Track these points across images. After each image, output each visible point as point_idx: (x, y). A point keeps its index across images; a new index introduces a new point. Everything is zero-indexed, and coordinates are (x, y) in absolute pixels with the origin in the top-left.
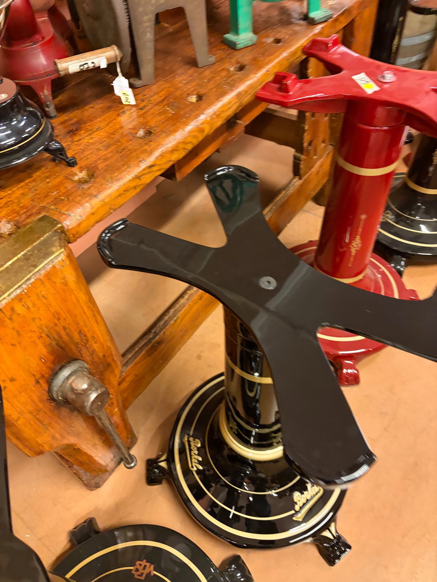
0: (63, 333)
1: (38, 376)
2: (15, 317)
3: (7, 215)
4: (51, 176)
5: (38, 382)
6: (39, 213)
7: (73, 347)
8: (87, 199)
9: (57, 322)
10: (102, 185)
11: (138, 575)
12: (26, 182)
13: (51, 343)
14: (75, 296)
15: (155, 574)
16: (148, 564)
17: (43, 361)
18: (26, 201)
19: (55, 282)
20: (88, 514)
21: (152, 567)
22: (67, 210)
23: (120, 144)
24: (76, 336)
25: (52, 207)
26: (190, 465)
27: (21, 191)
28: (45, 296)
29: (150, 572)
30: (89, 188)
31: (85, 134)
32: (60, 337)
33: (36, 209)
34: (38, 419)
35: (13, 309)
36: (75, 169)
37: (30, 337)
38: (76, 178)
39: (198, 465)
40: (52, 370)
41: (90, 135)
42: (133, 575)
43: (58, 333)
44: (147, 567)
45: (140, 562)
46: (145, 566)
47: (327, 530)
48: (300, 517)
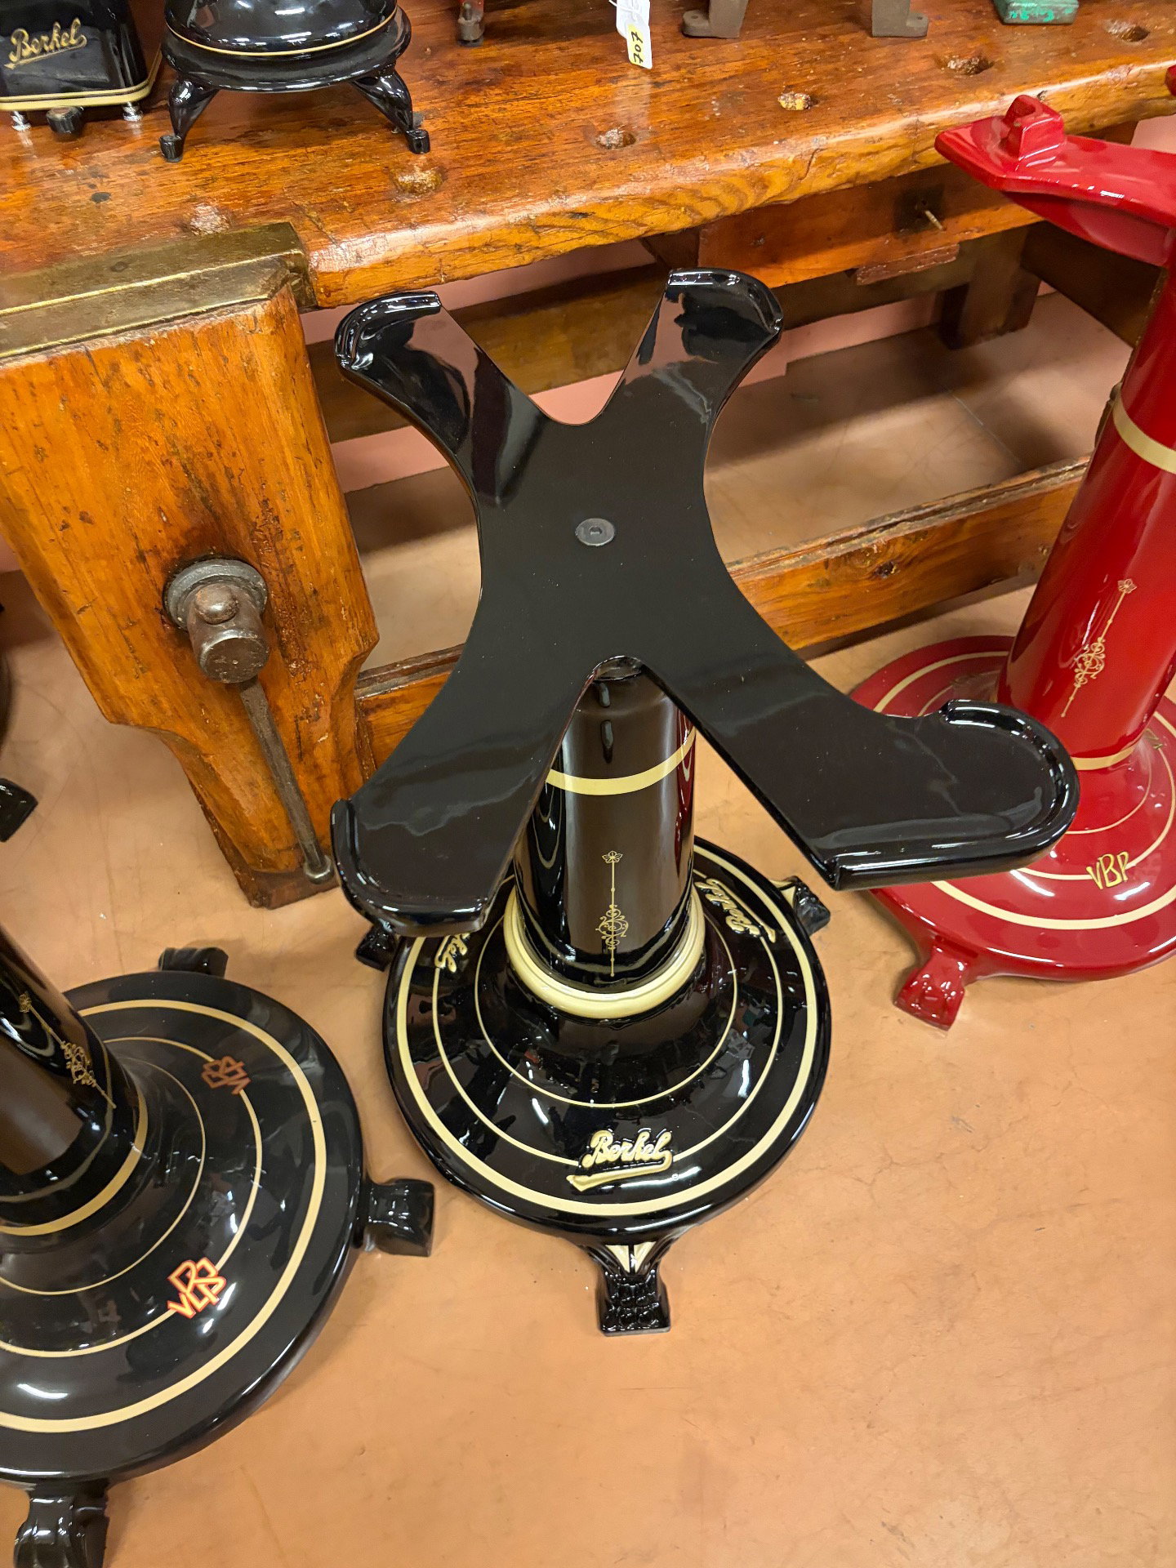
0: (223, 483)
1: (145, 545)
2: (116, 386)
3: (228, 197)
4: (363, 154)
5: (141, 557)
6: (281, 214)
7: (243, 531)
8: (389, 225)
9: (214, 451)
10: (439, 209)
11: (210, 1076)
12: (309, 150)
13: (190, 490)
14: (270, 416)
15: (239, 1096)
16: (242, 1074)
17: (165, 519)
18: (278, 185)
19: (226, 359)
20: (221, 942)
21: (247, 1081)
22: (336, 231)
23: (546, 141)
24: (254, 507)
25: (314, 214)
26: (439, 954)
27: (286, 163)
28: (196, 375)
29: (234, 1087)
30: (410, 205)
31: (499, 98)
32: (215, 488)
33: (283, 205)
34: (127, 640)
35: (115, 367)
36: (417, 160)
37: (145, 450)
38: (407, 179)
39: (451, 960)
40: (183, 551)
41: (505, 101)
42: (203, 1070)
43: (211, 476)
44: (237, 1076)
45: (231, 1061)
46: (234, 1073)
47: (627, 1247)
48: (583, 1184)
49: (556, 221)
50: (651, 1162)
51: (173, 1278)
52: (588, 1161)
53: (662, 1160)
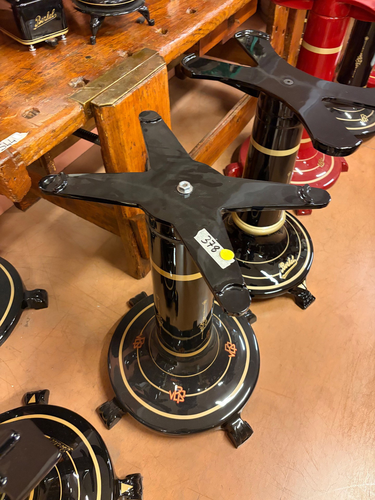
1: (143, 150)
3: (121, 48)
4: (140, 30)
6: (141, 47)
8: (168, 42)
30: (168, 36)
33: (139, 45)
35: (143, 92)
36: (154, 27)
38: (157, 31)
47: (301, 284)
48: (284, 277)
49: (196, 32)
50: (294, 263)
51: (226, 349)
52: (282, 271)
53: (295, 261)
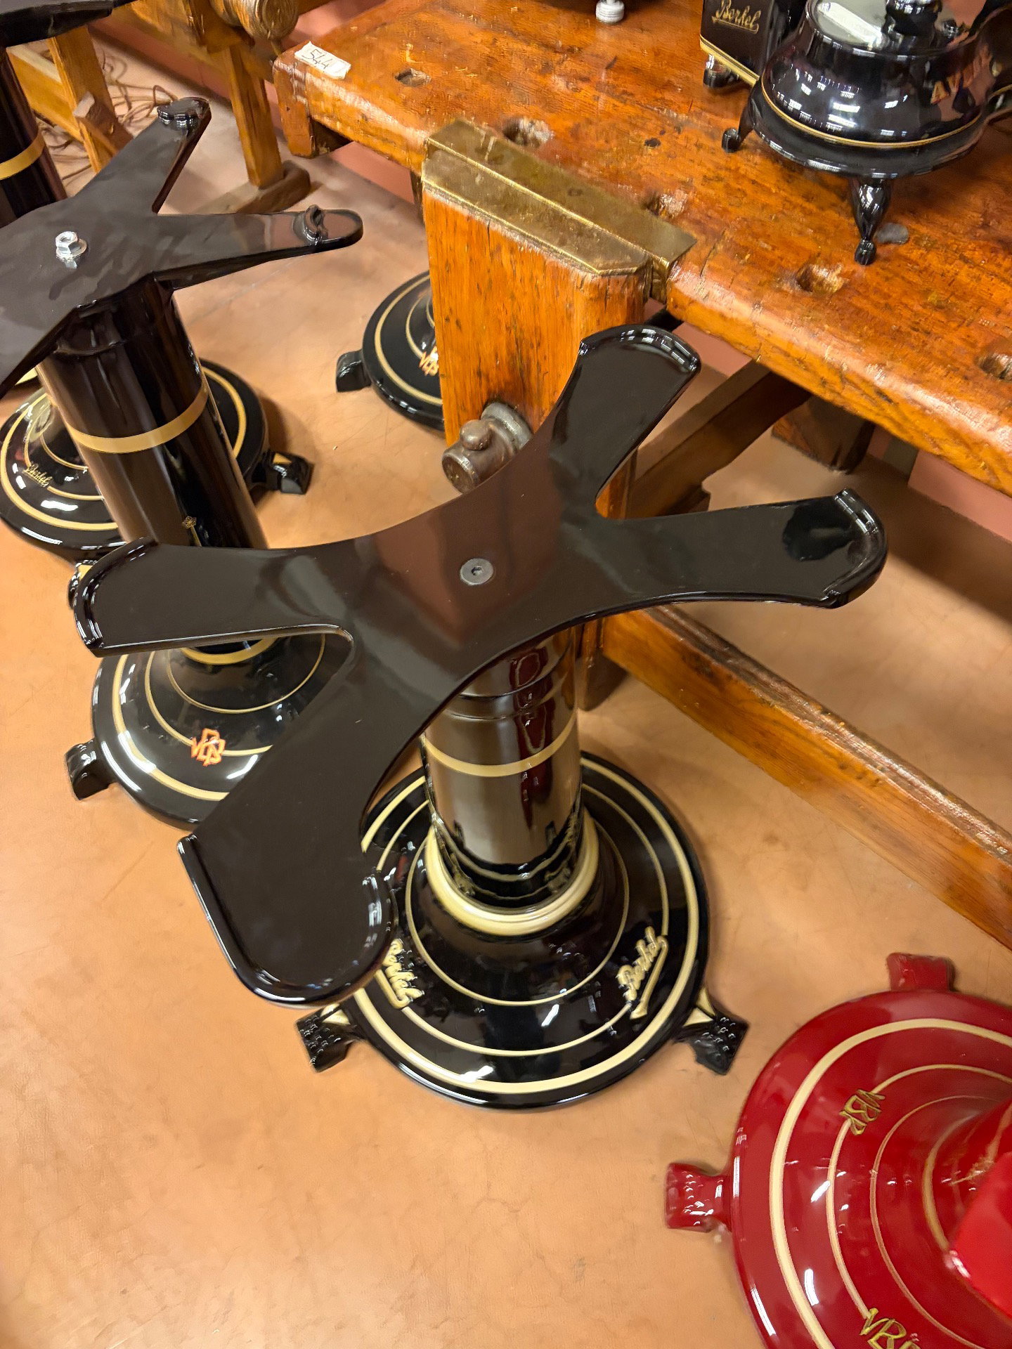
0: (534, 371)
1: (483, 369)
2: (496, 260)
3: (704, 197)
4: (826, 235)
5: (479, 374)
6: (704, 231)
10: (790, 309)
13: (515, 357)
17: (498, 363)
18: (743, 212)
19: (558, 293)
22: (712, 269)
23: (954, 325)
25: (721, 247)
27: (776, 202)
28: (539, 289)
32: (529, 369)
37: (500, 312)
38: (819, 271)
40: (501, 391)
41: (993, 274)
49: (863, 386)
50: (395, 990)
51: (207, 731)
53: (400, 999)
